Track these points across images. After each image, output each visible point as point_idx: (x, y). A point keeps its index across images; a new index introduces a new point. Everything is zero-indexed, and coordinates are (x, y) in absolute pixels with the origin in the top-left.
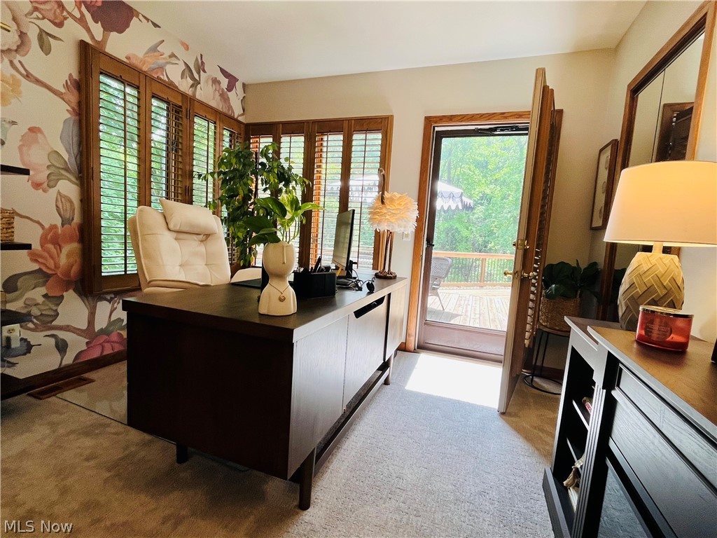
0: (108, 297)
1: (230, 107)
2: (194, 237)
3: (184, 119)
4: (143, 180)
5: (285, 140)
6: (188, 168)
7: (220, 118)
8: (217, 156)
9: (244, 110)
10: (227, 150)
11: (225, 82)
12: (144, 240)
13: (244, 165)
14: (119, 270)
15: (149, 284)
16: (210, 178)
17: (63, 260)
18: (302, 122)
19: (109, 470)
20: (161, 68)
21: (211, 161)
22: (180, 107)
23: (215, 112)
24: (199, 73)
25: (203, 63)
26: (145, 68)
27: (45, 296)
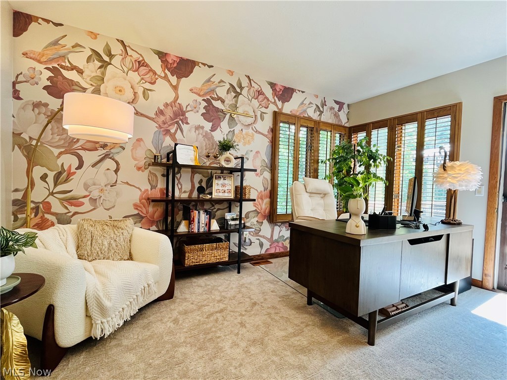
0: (279, 224)
1: (340, 120)
2: (318, 195)
3: (315, 133)
4: (295, 168)
5: (374, 133)
6: (316, 158)
7: (333, 127)
8: (332, 150)
9: (348, 120)
10: (337, 146)
11: (337, 107)
12: (296, 197)
13: (347, 154)
14: (284, 212)
15: (297, 218)
16: (328, 162)
17: (264, 207)
18: (386, 120)
19: (280, 298)
20: (305, 111)
21: (328, 152)
22: (313, 128)
23: (331, 125)
24: (323, 107)
25: (325, 101)
26: (298, 114)
27: (257, 221)
